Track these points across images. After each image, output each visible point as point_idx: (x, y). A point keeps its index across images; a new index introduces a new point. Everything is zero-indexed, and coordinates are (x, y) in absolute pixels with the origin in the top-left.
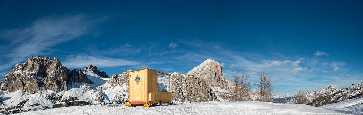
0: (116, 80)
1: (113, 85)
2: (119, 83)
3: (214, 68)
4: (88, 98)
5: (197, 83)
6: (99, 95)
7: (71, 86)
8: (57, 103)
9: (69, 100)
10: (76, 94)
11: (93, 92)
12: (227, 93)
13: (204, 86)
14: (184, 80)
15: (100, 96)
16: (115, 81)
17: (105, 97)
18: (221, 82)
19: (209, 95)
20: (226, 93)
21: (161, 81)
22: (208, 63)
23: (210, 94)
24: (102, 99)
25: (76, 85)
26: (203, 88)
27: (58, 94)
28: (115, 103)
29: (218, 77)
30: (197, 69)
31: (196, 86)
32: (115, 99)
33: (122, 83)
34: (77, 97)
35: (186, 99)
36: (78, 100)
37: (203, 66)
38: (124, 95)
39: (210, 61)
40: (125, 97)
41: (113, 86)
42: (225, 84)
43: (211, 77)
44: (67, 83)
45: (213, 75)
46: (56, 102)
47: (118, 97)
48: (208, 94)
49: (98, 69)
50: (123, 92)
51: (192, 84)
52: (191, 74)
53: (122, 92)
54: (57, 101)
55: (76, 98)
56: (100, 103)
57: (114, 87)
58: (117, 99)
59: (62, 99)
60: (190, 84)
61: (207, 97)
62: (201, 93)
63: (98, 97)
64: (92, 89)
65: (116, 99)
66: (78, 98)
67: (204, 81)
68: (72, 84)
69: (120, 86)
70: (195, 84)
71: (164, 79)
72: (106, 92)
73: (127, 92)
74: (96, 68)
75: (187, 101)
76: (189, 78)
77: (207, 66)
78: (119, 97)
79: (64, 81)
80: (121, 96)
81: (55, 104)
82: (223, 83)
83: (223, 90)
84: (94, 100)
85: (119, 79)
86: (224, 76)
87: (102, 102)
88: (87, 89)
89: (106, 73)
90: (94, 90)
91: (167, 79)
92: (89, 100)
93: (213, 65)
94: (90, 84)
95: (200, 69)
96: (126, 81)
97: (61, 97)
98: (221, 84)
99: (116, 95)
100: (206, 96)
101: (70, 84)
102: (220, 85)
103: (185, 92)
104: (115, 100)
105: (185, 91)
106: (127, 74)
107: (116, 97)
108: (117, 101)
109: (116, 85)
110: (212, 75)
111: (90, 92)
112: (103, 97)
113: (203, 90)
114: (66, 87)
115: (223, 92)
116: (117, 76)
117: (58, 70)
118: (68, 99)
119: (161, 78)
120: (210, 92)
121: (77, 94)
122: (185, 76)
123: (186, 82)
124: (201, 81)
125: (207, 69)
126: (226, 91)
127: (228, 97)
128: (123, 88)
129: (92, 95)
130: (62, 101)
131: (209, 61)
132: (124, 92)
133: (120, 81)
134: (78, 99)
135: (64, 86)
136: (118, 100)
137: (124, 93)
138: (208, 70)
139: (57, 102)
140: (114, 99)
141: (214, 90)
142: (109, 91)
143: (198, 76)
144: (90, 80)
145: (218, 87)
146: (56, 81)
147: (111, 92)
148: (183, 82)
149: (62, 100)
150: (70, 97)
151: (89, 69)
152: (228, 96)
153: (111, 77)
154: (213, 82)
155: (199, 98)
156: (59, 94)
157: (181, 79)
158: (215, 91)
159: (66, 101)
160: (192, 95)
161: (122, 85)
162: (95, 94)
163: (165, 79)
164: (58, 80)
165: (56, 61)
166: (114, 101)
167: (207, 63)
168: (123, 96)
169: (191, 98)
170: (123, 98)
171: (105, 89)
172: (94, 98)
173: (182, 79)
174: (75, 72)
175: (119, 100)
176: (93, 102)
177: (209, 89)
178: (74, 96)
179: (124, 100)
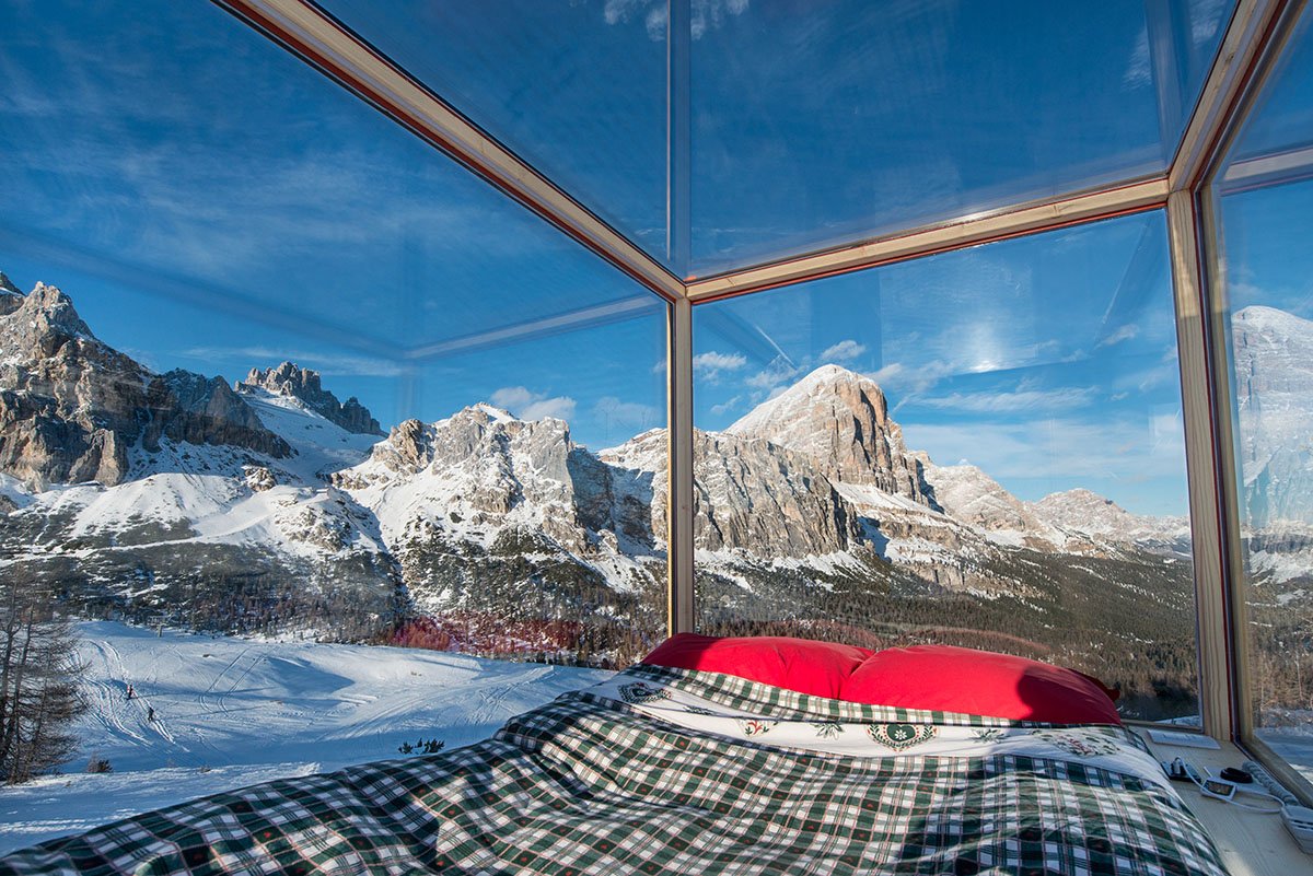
0: (420, 449)
1: (401, 466)
2: (430, 458)
3: (850, 404)
4: (259, 529)
5: (777, 469)
6: (326, 512)
7: (152, 461)
8: (27, 557)
9: (128, 538)
10: (180, 505)
11: (291, 499)
12: (913, 513)
13: (806, 481)
14: (716, 457)
15: (330, 520)
16: (413, 450)
17: (358, 522)
18: (882, 462)
19: (831, 521)
20: (907, 512)
21: (621, 460)
22: (822, 384)
23: (831, 515)
24: (342, 536)
25: (187, 456)
26: (803, 490)
27: (44, 498)
28: (407, 551)
29: (867, 440)
30: (772, 409)
31: (769, 483)
32: (411, 536)
33: (447, 461)
34: (185, 523)
35: (727, 537)
36: (193, 540)
37: (799, 396)
38: (456, 518)
39: (832, 376)
40: (457, 526)
41: (403, 471)
42: (900, 472)
43: (836, 442)
44: (124, 441)
45: (848, 433)
46: (21, 551)
47: (423, 524)
48: (826, 517)
49: (324, 388)
50: (453, 500)
51: (752, 471)
52: (749, 430)
53: (444, 501)
54: (30, 542)
55: (183, 528)
56: (326, 552)
57: (408, 478)
58: (417, 534)
59: (78, 530)
60: (743, 470)
61: (820, 530)
62: (792, 513)
63: (319, 522)
64: (286, 483)
65: (413, 533)
66: (192, 528)
67: (805, 458)
68: (157, 449)
69: (437, 472)
70: (767, 473)
71: (631, 452)
72: (364, 498)
73: (470, 503)
74: (314, 382)
75: (730, 546)
76: (740, 448)
77: (818, 397)
78: (427, 525)
79: (98, 426)
80: (438, 519)
81: (9, 562)
82: (890, 468)
83: (892, 498)
84: (294, 537)
85: (433, 444)
86: (896, 436)
87: (339, 548)
88: (256, 481)
89: (365, 412)
90: (295, 490)
91: (645, 452)
92: (263, 540)
93: (844, 389)
94: (278, 457)
95: (787, 409)
96: (466, 455)
97: (67, 517)
98: (885, 470)
99: (415, 517)
100: (815, 527)
101: (145, 446)
102: (877, 474)
103: (720, 508)
104: (409, 541)
105: (724, 503)
106: (469, 421)
107: (413, 525)
108: (418, 544)
109: (417, 471)
110: (842, 432)
111: (276, 499)
112: (347, 526)
113: (799, 500)
114: (109, 462)
115: (891, 507)
116: (420, 425)
117: (59, 357)
118: (120, 529)
119: (621, 448)
120: (831, 507)
121: (188, 506)
122: (723, 439)
123: (725, 464)
124: (790, 458)
125: (820, 406)
126: (908, 504)
127: (918, 531)
128: (450, 483)
129: (285, 512)
130: (78, 544)
131: (825, 374)
132: (457, 503)
133: (437, 452)
134: (195, 534)
135: (98, 455)
136: (425, 538)
137: (453, 508)
138: (824, 414)
139: (35, 548)
140: (405, 536)
141: (850, 500)
142: (381, 494)
143: (777, 440)
144: (274, 436)
145: (872, 487)
146: (39, 419)
147: (388, 499)
148: (712, 464)
149: (74, 536)
150: (135, 518)
151: (273, 384)
152: (920, 525)
153: (393, 430)
154: (849, 459)
155: (784, 534)
156: (54, 500)
157: (706, 454)
158: (855, 503)
159: (106, 538)
160: (754, 520)
161: (447, 472)
162: (303, 507)
163: (636, 451)
164: (54, 416)
165: (52, 305)
166: (405, 542)
167: (816, 381)
168: (448, 523)
169: (749, 531)
170: (448, 532)
171: (358, 486)
172: (296, 529)
173: (710, 453)
174: (181, 388)
175: (430, 537)
176: (285, 547)
177: (828, 495)
178: (167, 514)
179: (456, 538)
